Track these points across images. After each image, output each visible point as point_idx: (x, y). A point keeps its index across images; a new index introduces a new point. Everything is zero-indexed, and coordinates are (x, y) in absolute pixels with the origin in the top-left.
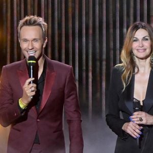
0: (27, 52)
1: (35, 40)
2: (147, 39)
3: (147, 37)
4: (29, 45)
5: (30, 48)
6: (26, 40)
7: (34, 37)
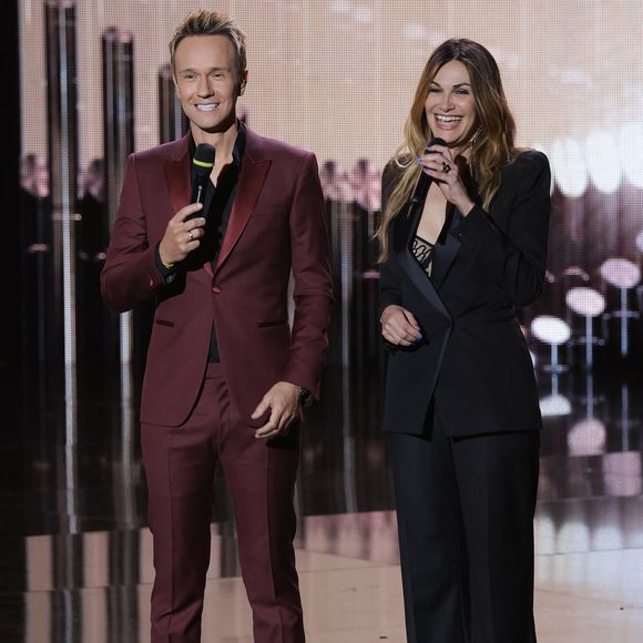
0: (196, 105)
1: (214, 71)
2: (465, 92)
3: (465, 87)
4: (199, 88)
5: (204, 93)
6: (191, 74)
7: (212, 65)
